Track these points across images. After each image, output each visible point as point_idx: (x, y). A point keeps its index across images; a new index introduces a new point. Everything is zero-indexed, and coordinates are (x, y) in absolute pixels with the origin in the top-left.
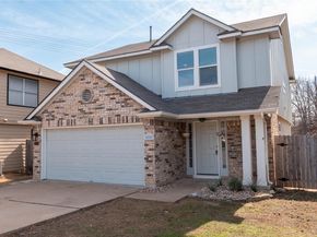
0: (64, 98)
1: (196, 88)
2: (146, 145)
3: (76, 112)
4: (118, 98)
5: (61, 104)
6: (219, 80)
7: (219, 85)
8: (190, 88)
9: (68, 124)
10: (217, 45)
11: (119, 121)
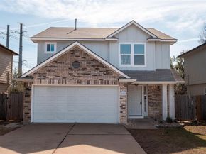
0: (56, 65)
1: (132, 66)
2: (121, 98)
3: (67, 75)
4: (101, 69)
5: (54, 69)
6: (145, 63)
7: (145, 66)
8: (128, 65)
9: (59, 83)
10: (145, 44)
11: (102, 83)
